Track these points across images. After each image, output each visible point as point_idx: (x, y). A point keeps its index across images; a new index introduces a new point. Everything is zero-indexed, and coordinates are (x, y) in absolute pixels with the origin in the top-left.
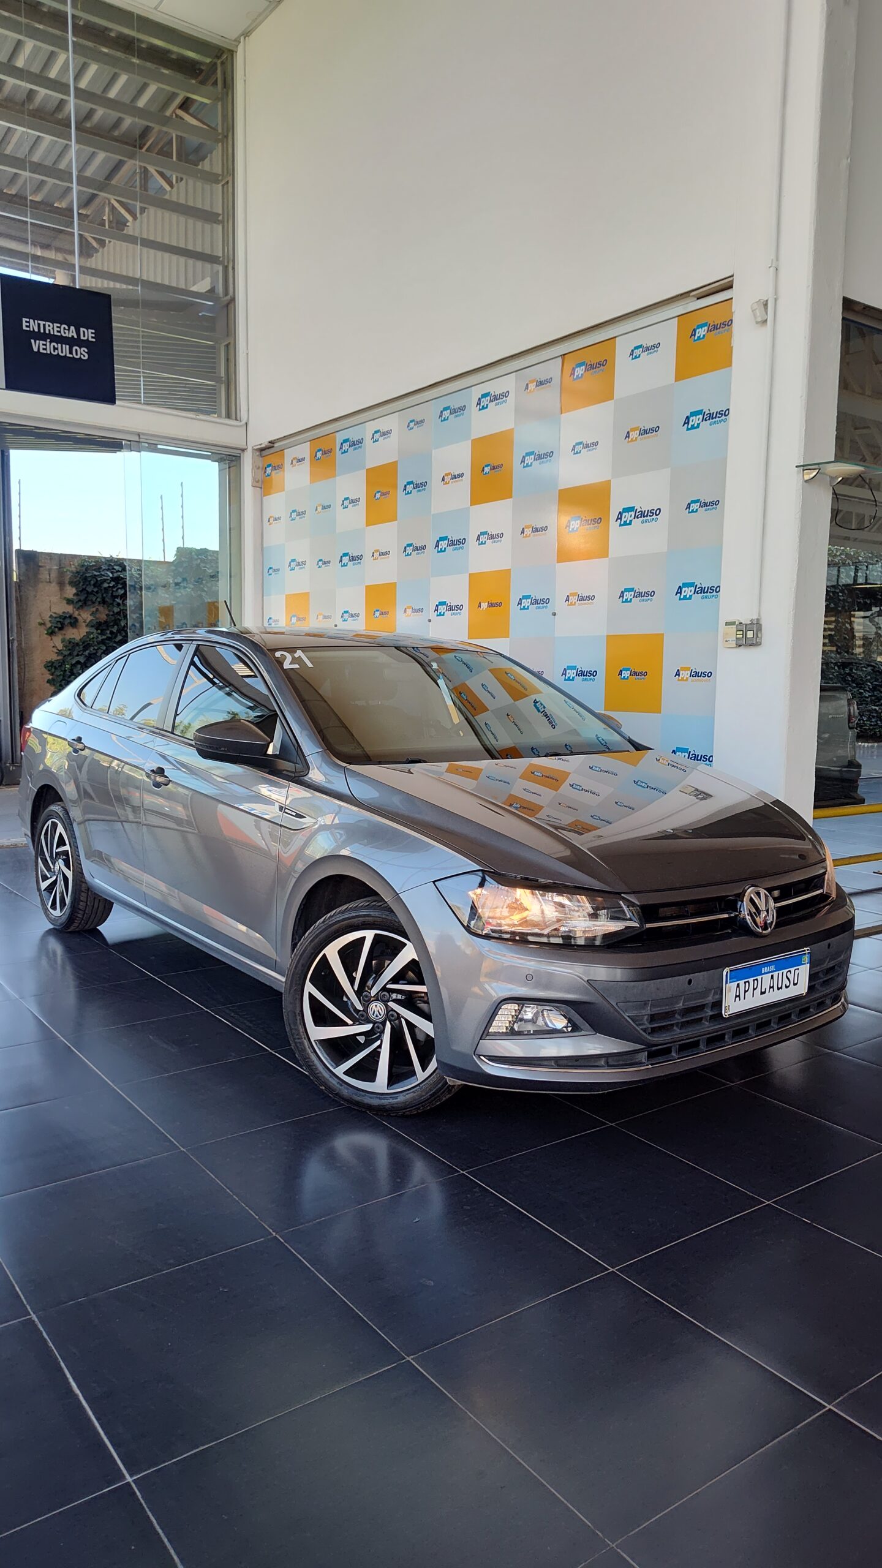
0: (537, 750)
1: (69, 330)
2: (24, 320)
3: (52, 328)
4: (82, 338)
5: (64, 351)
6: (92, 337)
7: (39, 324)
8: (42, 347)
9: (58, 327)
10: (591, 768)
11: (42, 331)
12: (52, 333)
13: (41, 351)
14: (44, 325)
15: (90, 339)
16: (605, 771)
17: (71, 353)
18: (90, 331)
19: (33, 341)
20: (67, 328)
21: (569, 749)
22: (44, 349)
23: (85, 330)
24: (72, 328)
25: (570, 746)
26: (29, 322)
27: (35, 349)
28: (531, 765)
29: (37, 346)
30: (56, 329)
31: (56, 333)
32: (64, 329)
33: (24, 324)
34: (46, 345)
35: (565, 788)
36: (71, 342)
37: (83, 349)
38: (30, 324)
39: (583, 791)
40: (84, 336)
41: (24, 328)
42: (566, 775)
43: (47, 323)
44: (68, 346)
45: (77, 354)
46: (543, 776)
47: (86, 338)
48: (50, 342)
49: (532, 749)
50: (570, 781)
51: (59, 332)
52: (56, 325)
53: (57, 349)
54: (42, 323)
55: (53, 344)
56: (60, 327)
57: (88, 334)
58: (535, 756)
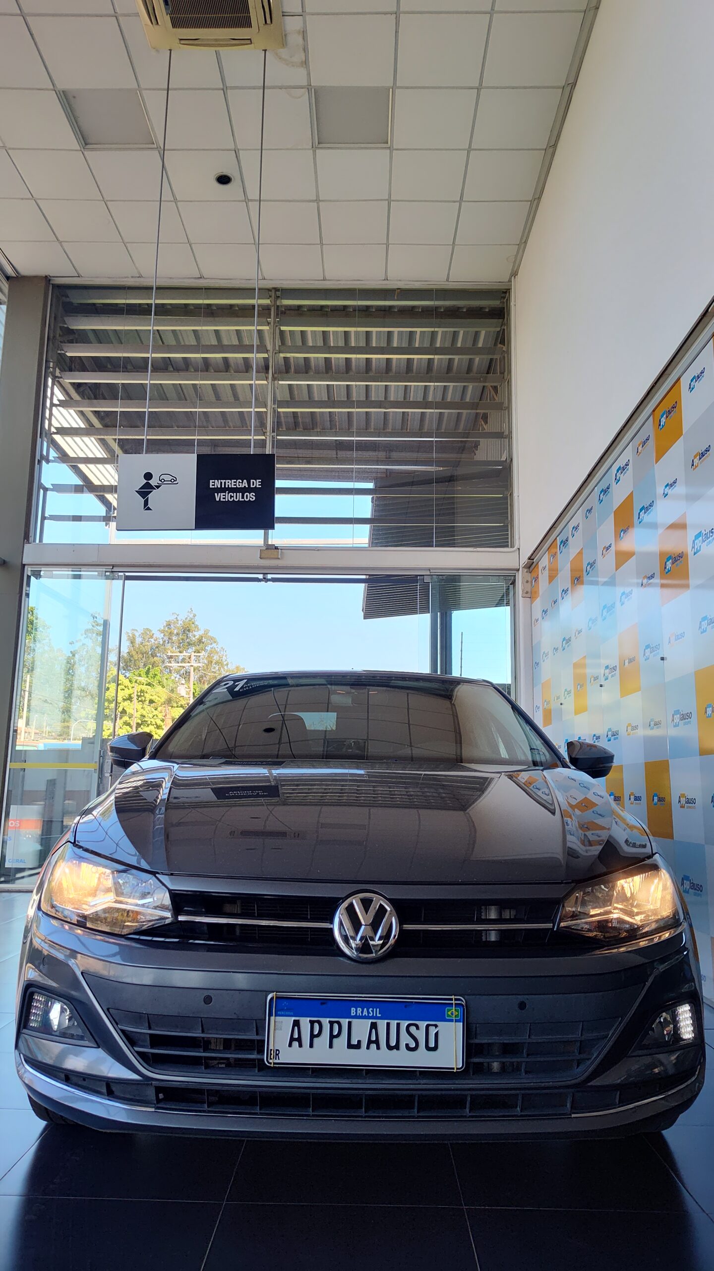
1: (242, 483)
2: (211, 481)
3: (230, 483)
4: (252, 486)
5: (238, 497)
6: (259, 485)
7: (221, 483)
8: (222, 497)
9: (234, 482)
11: (223, 486)
12: (230, 487)
13: (222, 500)
14: (225, 483)
15: (258, 486)
17: (243, 497)
18: (258, 481)
19: (216, 494)
20: (241, 481)
22: (223, 498)
23: (254, 481)
24: (245, 481)
26: (214, 482)
27: (217, 500)
29: (218, 497)
30: (233, 484)
31: (233, 486)
32: (239, 482)
33: (211, 484)
34: (225, 495)
36: (243, 491)
37: (251, 494)
38: (215, 484)
40: (253, 485)
41: (211, 486)
43: (227, 481)
44: (241, 494)
45: (247, 498)
47: (254, 486)
48: (228, 493)
51: (236, 485)
52: (233, 481)
53: (233, 497)
54: (223, 481)
55: (230, 494)
56: (236, 482)
57: (256, 483)
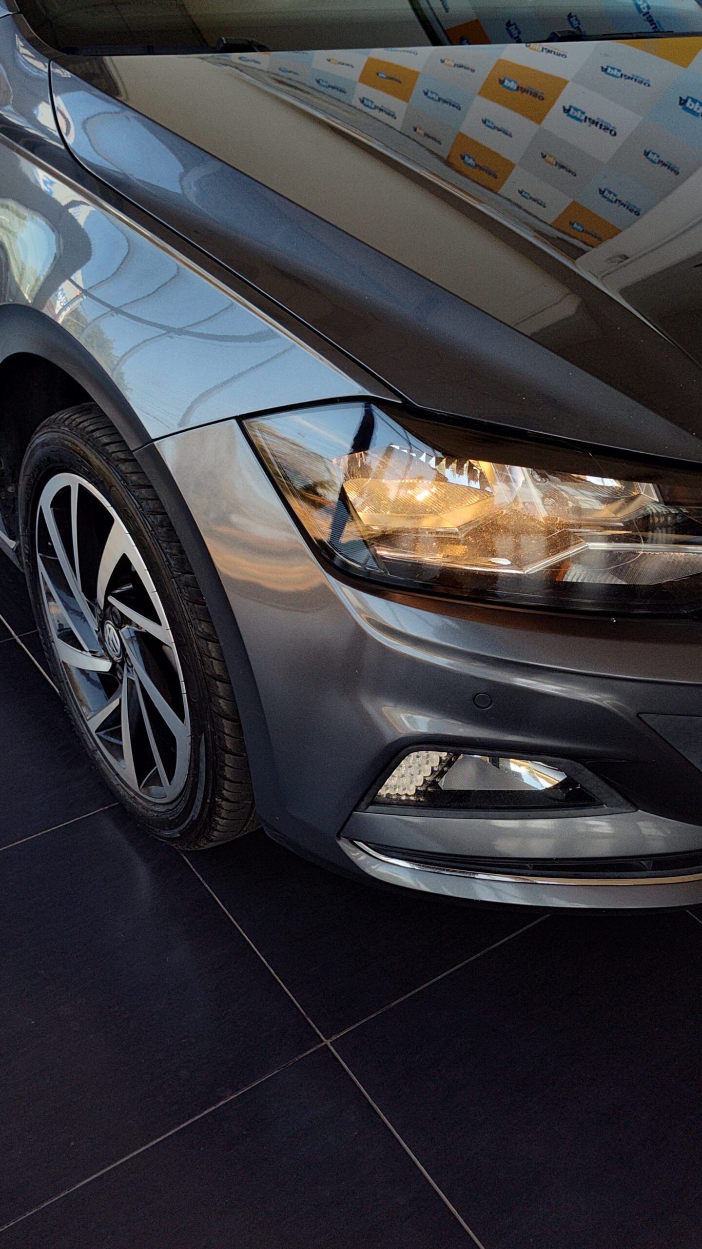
0: (516, 28)
10: (604, 70)
16: (629, 78)
21: (575, 23)
25: (577, 19)
28: (501, 64)
35: (555, 117)
39: (588, 122)
42: (560, 84)
46: (518, 88)
49: (509, 24)
50: (565, 99)
58: (512, 40)
